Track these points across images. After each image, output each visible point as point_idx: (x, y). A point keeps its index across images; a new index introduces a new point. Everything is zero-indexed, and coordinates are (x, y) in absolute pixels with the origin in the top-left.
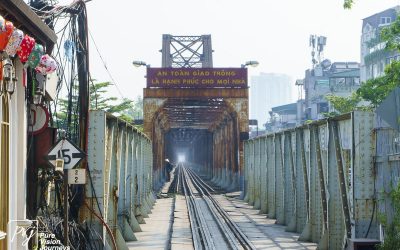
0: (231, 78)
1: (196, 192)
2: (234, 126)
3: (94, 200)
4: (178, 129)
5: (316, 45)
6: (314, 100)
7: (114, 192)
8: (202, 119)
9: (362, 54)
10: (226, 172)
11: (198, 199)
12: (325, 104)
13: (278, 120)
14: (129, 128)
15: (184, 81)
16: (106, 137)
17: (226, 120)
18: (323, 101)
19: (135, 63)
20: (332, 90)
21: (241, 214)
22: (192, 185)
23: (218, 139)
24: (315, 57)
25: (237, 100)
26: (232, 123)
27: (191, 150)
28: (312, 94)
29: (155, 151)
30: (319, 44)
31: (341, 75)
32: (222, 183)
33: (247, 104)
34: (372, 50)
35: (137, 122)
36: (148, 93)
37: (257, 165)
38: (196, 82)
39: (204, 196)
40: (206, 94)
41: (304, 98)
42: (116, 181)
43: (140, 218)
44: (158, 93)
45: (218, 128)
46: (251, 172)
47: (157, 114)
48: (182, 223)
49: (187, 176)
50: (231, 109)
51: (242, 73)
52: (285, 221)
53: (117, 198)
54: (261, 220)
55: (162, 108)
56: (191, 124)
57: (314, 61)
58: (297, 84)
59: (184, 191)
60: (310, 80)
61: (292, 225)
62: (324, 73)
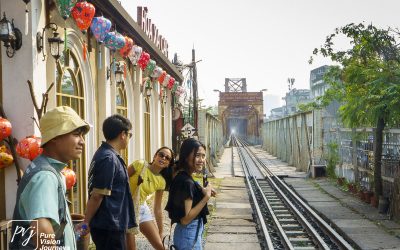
0: (256, 96)
1: (241, 145)
2: (257, 117)
4: (232, 119)
5: (290, 82)
6: (290, 106)
8: (243, 114)
9: (310, 86)
10: (253, 137)
11: (242, 149)
13: (274, 114)
14: (214, 118)
15: (236, 98)
16: (205, 122)
17: (253, 114)
18: (293, 106)
19: (214, 90)
20: (297, 101)
21: (262, 155)
23: (249, 123)
24: (290, 87)
25: (258, 106)
28: (289, 103)
30: (292, 82)
31: (301, 95)
32: (252, 141)
34: (315, 84)
36: (220, 103)
37: (267, 133)
38: (241, 98)
39: (245, 147)
40: (246, 103)
41: (285, 105)
43: (219, 157)
44: (225, 103)
45: (250, 118)
47: (224, 112)
48: (236, 159)
49: (236, 139)
50: (256, 109)
51: (260, 94)
52: (281, 157)
54: (270, 157)
55: (226, 110)
56: (238, 116)
57: (289, 89)
58: (283, 99)
59: (236, 145)
60: (288, 97)
61: (284, 159)
62: (294, 95)
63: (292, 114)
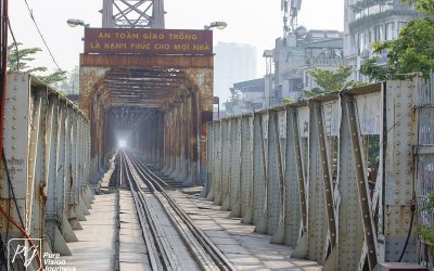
0: (192, 42)
1: (144, 186)
2: (194, 104)
3: (12, 201)
4: (120, 108)
5: (289, 10)
6: (285, 75)
7: (41, 190)
8: (152, 95)
9: (346, 20)
10: (181, 162)
11: (148, 196)
12: (300, 80)
13: (241, 98)
14: (63, 102)
15: (132, 45)
16: (31, 113)
17: (182, 96)
18: (297, 76)
19: (69, 22)
20: (308, 62)
21: (211, 221)
22: (138, 177)
23: (171, 120)
24: (288, 23)
25: (199, 70)
26: (190, 100)
27: (134, 134)
28: (284, 67)
29: (93, 133)
30: (292, 8)
31: (319, 45)
32: (176, 175)
33: (211, 76)
34: (358, 16)
35: (72, 97)
36: (86, 60)
37: (226, 154)
38: (147, 47)
39: (156, 191)
40: (160, 62)
41: (273, 72)
42: (44, 174)
43: (75, 222)
44: (99, 60)
45: (172, 107)
46: (217, 163)
47: (96, 86)
48: (129, 233)
49: (131, 165)
50: (191, 81)
51: (205, 36)
52: (267, 228)
53: (45, 198)
54: (233, 225)
55: (102, 81)
56: (136, 101)
57: (286, 28)
58: (265, 55)
59: (129, 185)
60: (280, 50)
61: (279, 235)
62: (298, 44)
63: (292, 98)
